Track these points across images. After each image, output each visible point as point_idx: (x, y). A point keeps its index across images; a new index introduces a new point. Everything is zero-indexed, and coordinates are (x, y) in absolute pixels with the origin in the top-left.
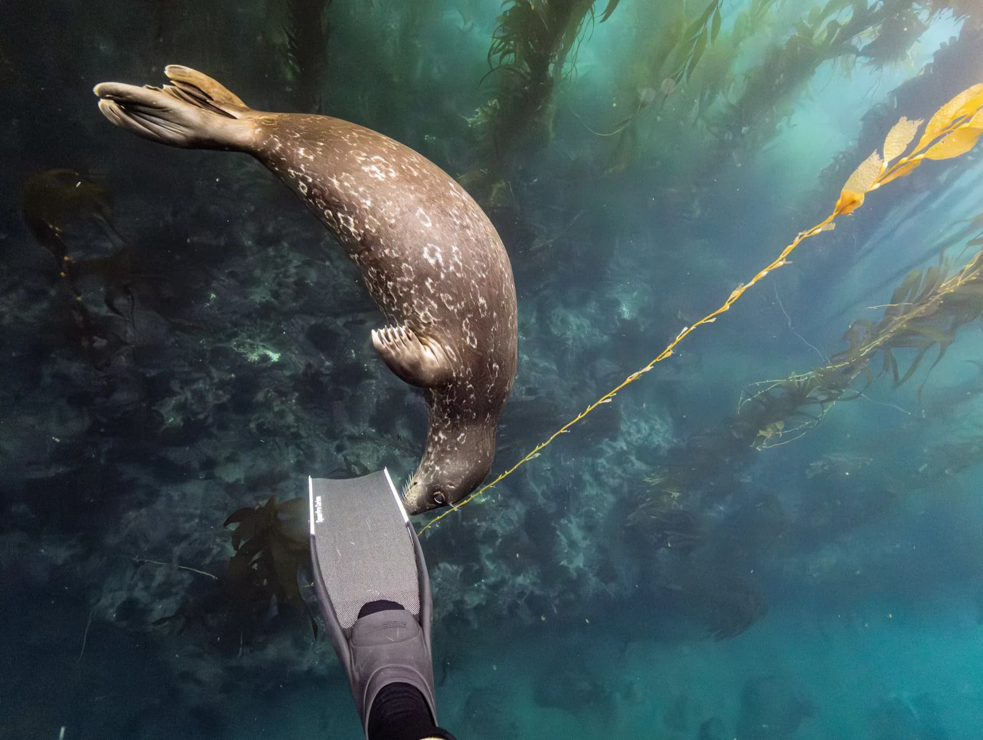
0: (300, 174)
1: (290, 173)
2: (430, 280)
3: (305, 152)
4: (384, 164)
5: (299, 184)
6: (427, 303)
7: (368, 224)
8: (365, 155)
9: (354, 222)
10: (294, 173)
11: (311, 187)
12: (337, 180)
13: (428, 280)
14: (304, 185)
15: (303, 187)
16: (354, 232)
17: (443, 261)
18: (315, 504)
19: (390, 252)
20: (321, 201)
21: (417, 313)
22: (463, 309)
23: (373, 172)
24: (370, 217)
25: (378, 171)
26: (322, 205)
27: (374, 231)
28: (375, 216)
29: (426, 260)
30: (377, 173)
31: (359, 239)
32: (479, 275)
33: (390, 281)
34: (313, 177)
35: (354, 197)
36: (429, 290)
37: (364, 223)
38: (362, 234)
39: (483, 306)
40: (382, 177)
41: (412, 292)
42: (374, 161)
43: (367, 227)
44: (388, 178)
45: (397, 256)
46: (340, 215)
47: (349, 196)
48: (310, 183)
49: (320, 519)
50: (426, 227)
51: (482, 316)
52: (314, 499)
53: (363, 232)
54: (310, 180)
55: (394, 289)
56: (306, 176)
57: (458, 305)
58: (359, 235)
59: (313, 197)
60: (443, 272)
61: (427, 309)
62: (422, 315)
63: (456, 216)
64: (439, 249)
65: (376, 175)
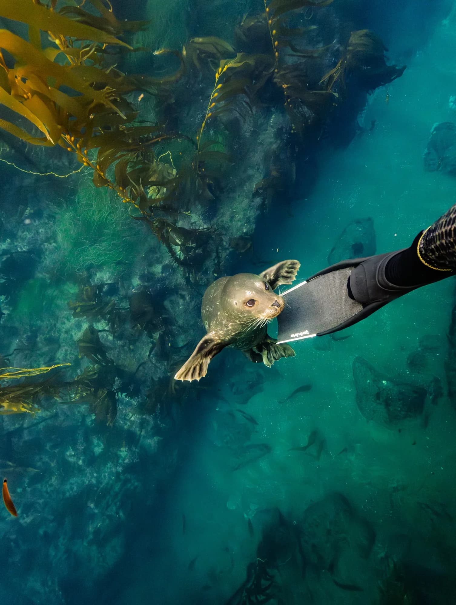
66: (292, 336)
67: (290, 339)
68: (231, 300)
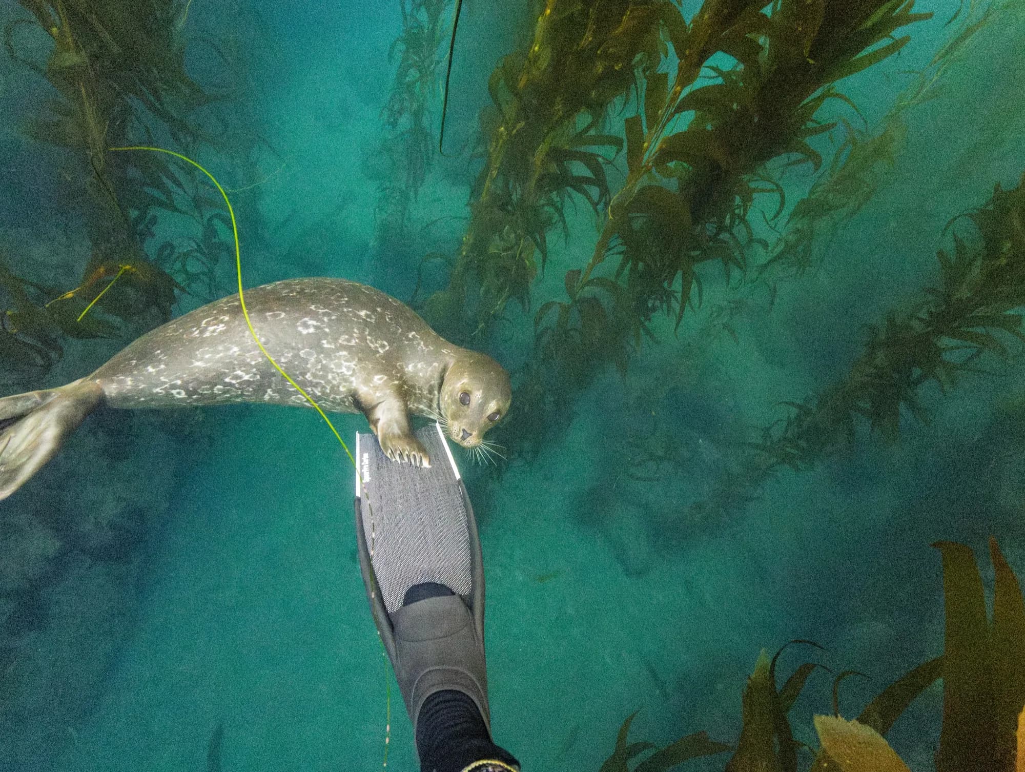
0: (166, 386)
1: (157, 393)
2: (324, 342)
3: (154, 367)
4: (213, 320)
5: (172, 394)
6: (339, 358)
7: (251, 361)
8: (195, 328)
9: (242, 371)
10: (161, 389)
11: (184, 387)
12: (198, 361)
13: (323, 344)
14: (178, 390)
15: (179, 393)
16: (250, 378)
17: (317, 322)
18: (361, 461)
19: (286, 357)
20: (203, 387)
21: (341, 373)
22: (359, 333)
23: (214, 331)
24: (247, 355)
25: (216, 327)
26: (207, 389)
27: (260, 360)
28: (249, 351)
29: (308, 334)
30: (217, 329)
31: (258, 377)
32: (344, 302)
33: (306, 374)
34: (178, 378)
35: (221, 358)
36: (330, 348)
37: (249, 364)
38: (256, 372)
39: (367, 316)
40: (223, 327)
41: (324, 362)
42: (205, 325)
43: (253, 363)
44: (226, 323)
45: (292, 354)
46: (227, 380)
47: (218, 362)
48: (181, 385)
49: (367, 479)
50: (283, 318)
51: (373, 321)
52: (361, 456)
53: (254, 370)
54: (179, 382)
55: (315, 376)
56: (173, 383)
57: (355, 335)
58: (255, 374)
59: (195, 392)
60: (325, 327)
61: (343, 362)
62: (344, 370)
63: (288, 292)
64: (306, 319)
65: (218, 331)
66: (366, 456)
67: (360, 452)
68: (467, 376)
